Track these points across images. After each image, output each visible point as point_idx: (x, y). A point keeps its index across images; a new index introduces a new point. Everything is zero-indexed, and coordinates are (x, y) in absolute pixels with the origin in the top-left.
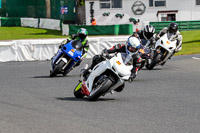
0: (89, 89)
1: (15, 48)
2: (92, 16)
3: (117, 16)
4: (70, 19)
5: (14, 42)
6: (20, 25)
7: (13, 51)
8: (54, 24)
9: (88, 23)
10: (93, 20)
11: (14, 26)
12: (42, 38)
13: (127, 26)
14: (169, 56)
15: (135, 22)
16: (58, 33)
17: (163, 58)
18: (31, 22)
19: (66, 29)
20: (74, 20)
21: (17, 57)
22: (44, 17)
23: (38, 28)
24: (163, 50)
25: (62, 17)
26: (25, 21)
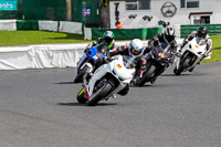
0: (90, 93)
1: (32, 54)
2: (117, 19)
3: (145, 18)
4: (93, 22)
5: (31, 47)
6: (38, 29)
7: (30, 58)
8: (75, 27)
9: (113, 26)
10: (118, 23)
11: (32, 29)
12: (62, 43)
13: (156, 29)
14: (198, 61)
15: (165, 26)
16: (79, 37)
17: (191, 63)
18: (49, 25)
19: (88, 32)
20: (97, 23)
21: (34, 64)
22: (65, 19)
23: (58, 32)
24: (191, 55)
25: (84, 19)
26: (43, 24)
